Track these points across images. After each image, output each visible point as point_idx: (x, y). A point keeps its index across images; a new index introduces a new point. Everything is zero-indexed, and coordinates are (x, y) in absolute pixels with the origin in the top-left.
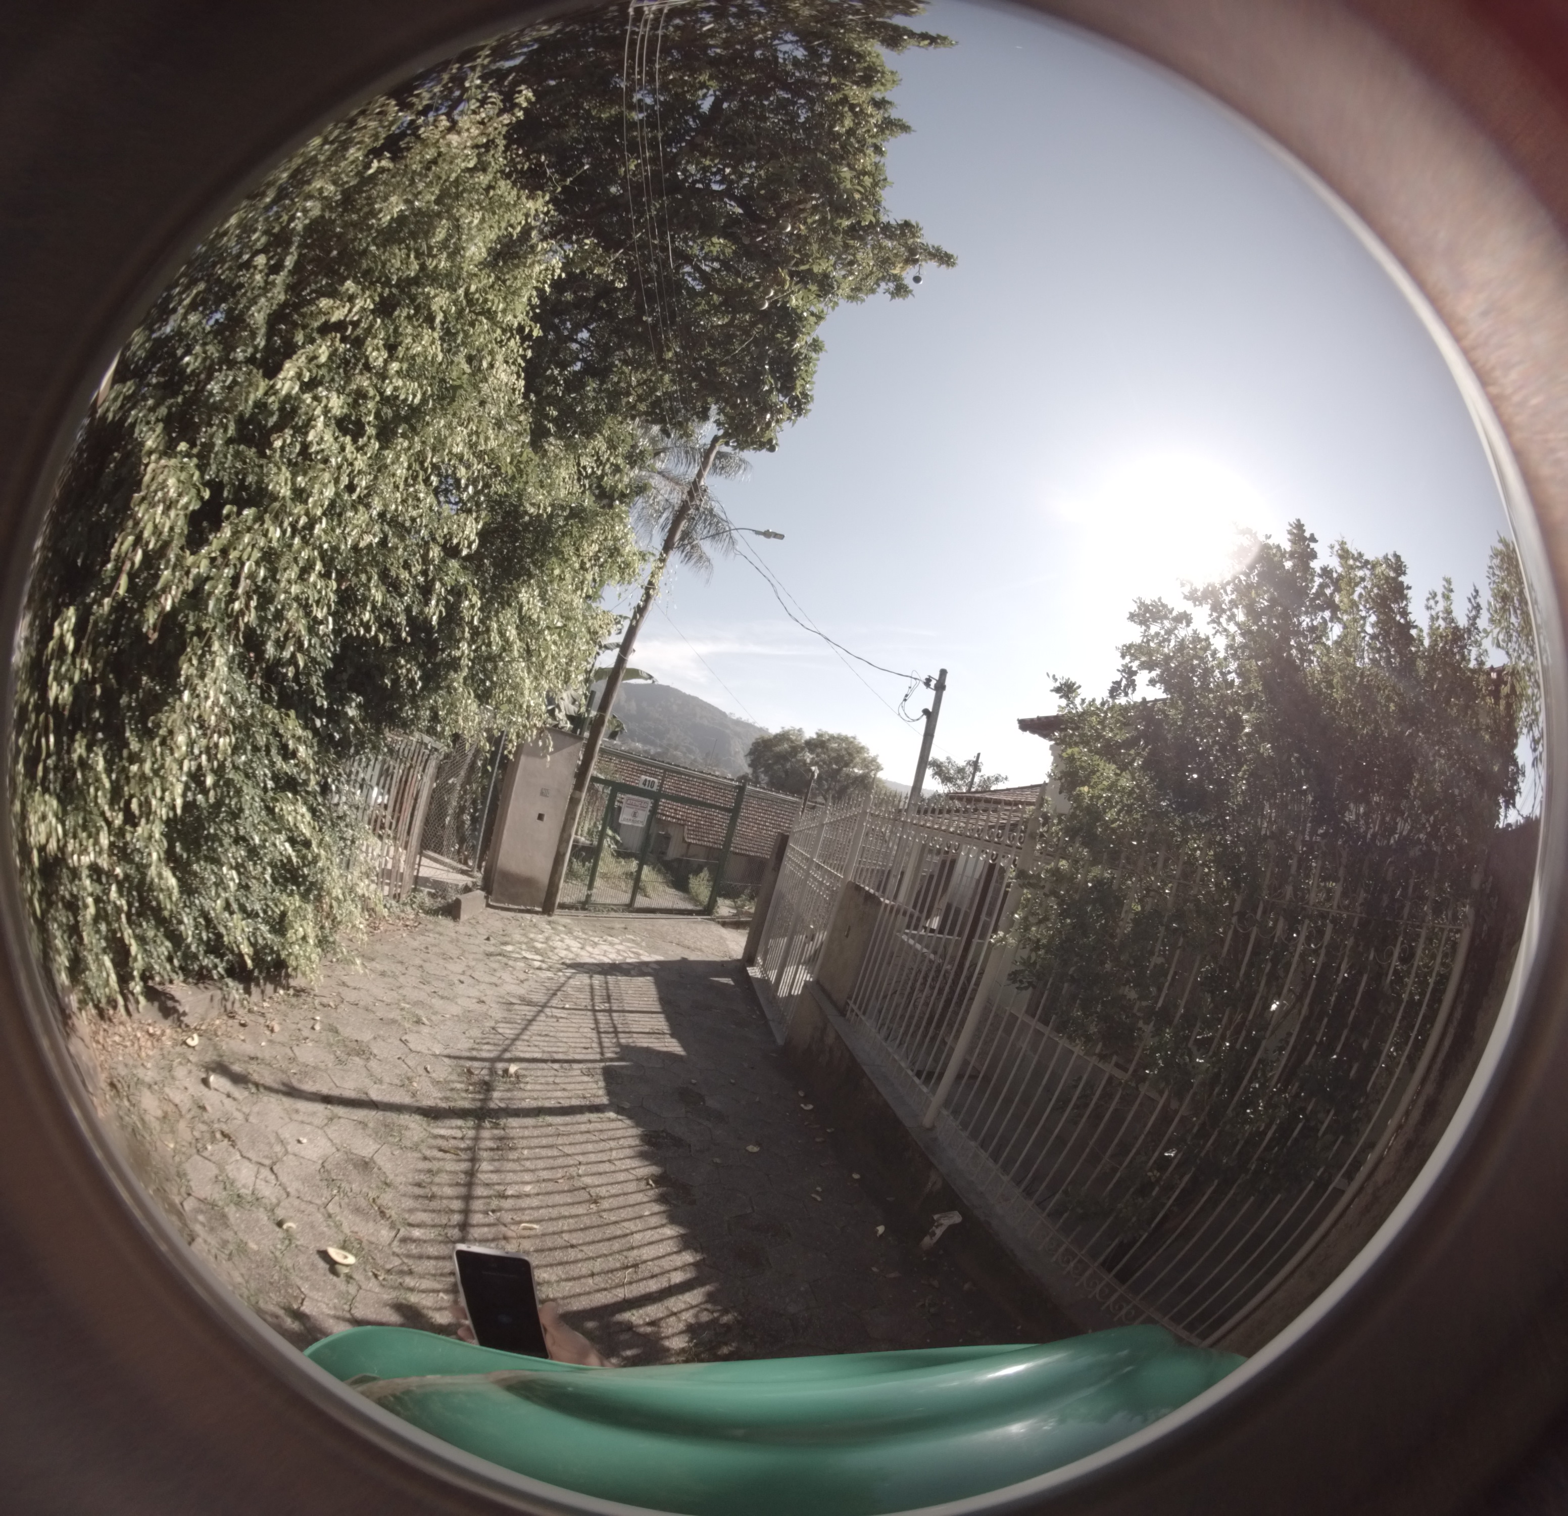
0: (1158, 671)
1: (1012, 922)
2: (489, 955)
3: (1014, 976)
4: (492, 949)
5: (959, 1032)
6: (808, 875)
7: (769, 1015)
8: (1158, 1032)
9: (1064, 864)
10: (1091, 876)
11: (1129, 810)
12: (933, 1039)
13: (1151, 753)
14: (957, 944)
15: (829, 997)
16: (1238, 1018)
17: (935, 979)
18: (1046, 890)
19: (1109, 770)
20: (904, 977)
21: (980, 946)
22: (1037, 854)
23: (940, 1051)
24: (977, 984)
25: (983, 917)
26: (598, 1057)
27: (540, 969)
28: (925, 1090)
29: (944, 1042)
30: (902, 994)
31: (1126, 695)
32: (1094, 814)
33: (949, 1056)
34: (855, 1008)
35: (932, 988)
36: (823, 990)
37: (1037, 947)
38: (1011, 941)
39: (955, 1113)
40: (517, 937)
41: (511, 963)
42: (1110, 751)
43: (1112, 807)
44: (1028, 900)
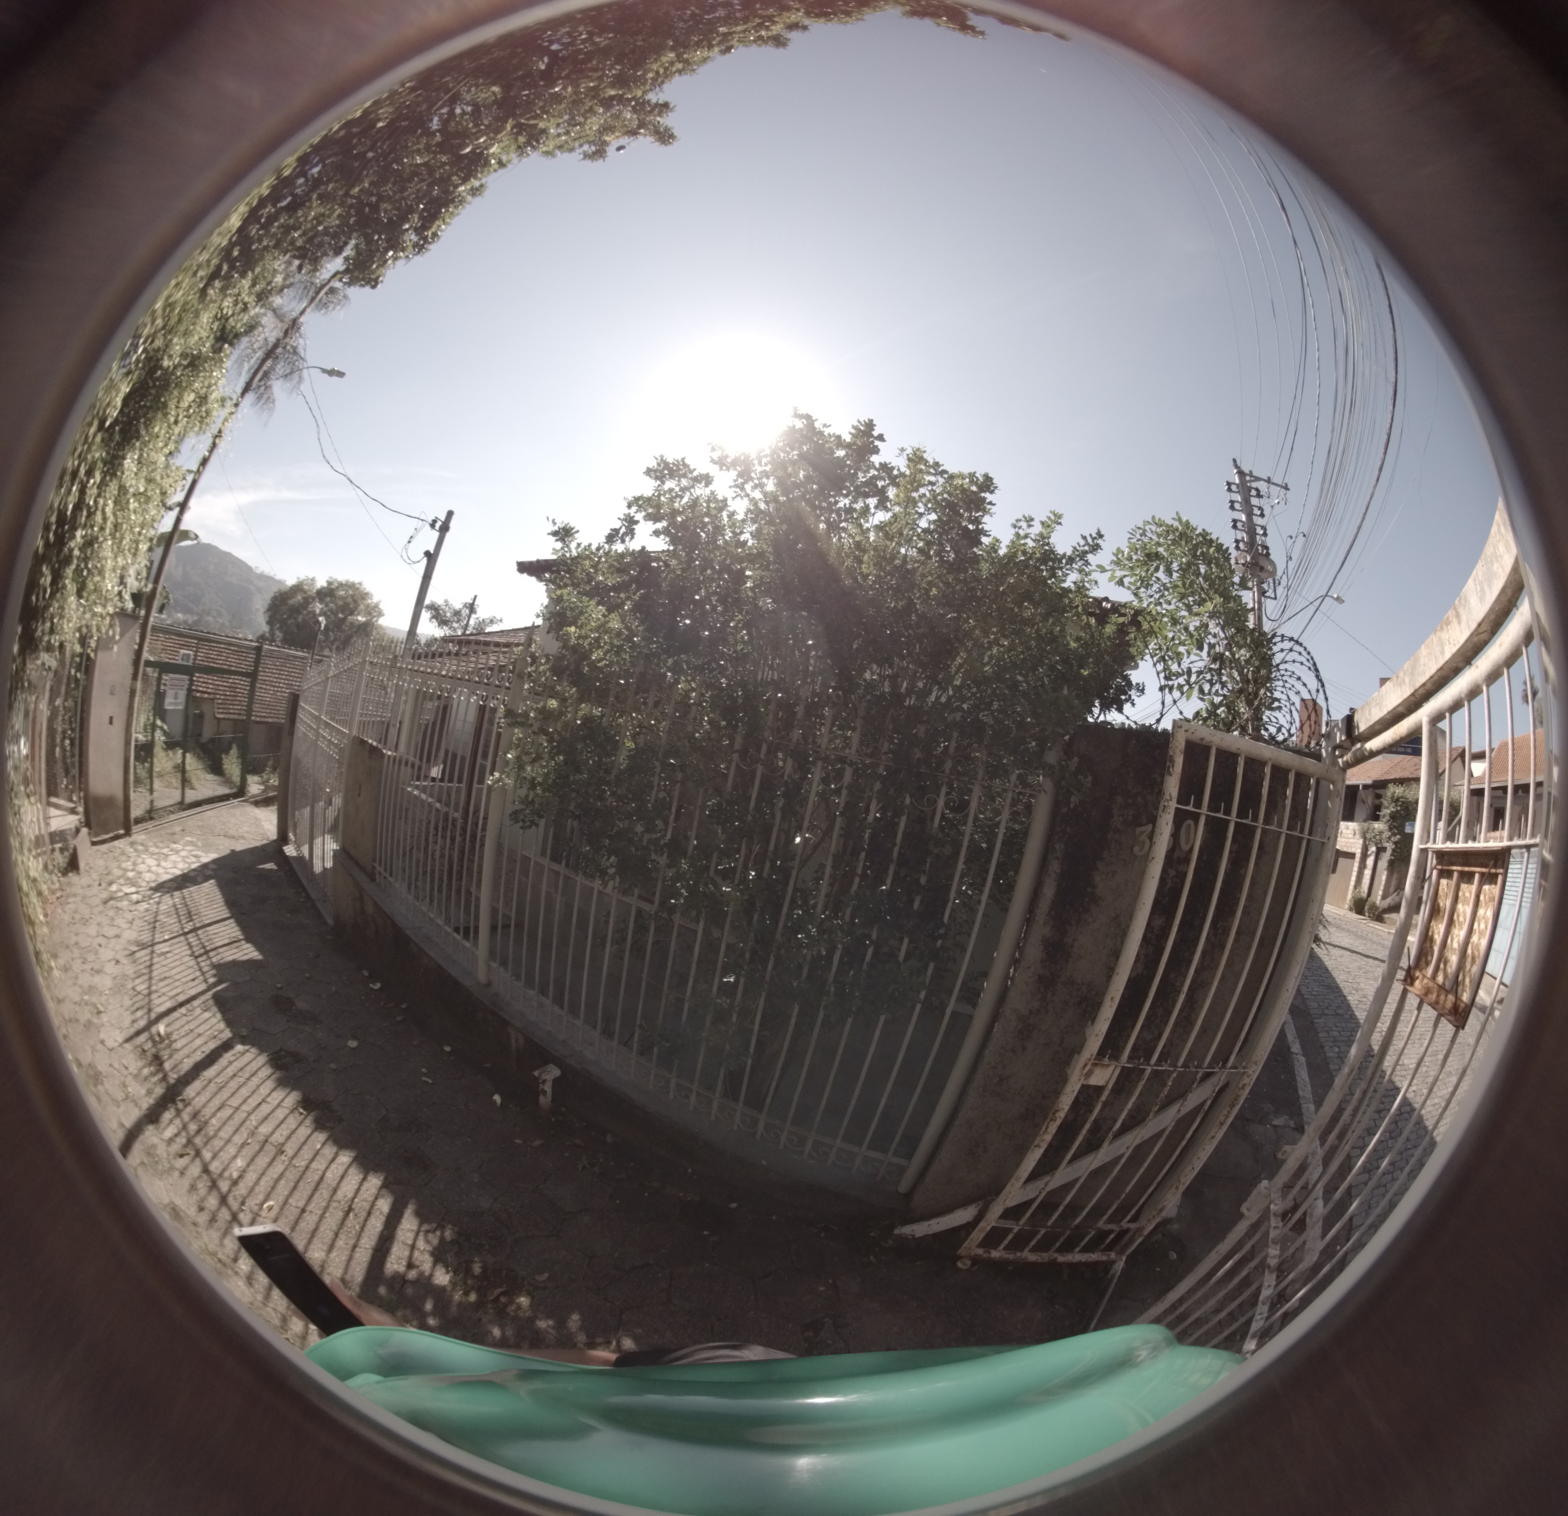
0: (664, 523)
1: (507, 762)
2: (105, 902)
3: (515, 816)
4: (105, 895)
5: (479, 881)
6: (318, 734)
7: (314, 896)
8: (673, 863)
9: (553, 703)
10: (580, 713)
11: (619, 650)
12: (459, 891)
13: (643, 597)
14: (459, 790)
15: (357, 864)
16: (756, 848)
17: (445, 829)
18: (535, 728)
19: (597, 612)
20: (416, 830)
21: (480, 791)
22: (525, 693)
23: (468, 902)
24: (484, 829)
25: (479, 760)
26: (203, 987)
27: (138, 902)
28: (468, 945)
29: (469, 893)
30: (419, 849)
31: (623, 541)
32: (580, 654)
33: (477, 907)
34: (382, 870)
35: (444, 837)
36: (351, 857)
37: (533, 785)
38: (507, 781)
39: (504, 964)
40: (117, 872)
41: (119, 904)
42: (599, 593)
43: (599, 647)
44: (519, 739)
